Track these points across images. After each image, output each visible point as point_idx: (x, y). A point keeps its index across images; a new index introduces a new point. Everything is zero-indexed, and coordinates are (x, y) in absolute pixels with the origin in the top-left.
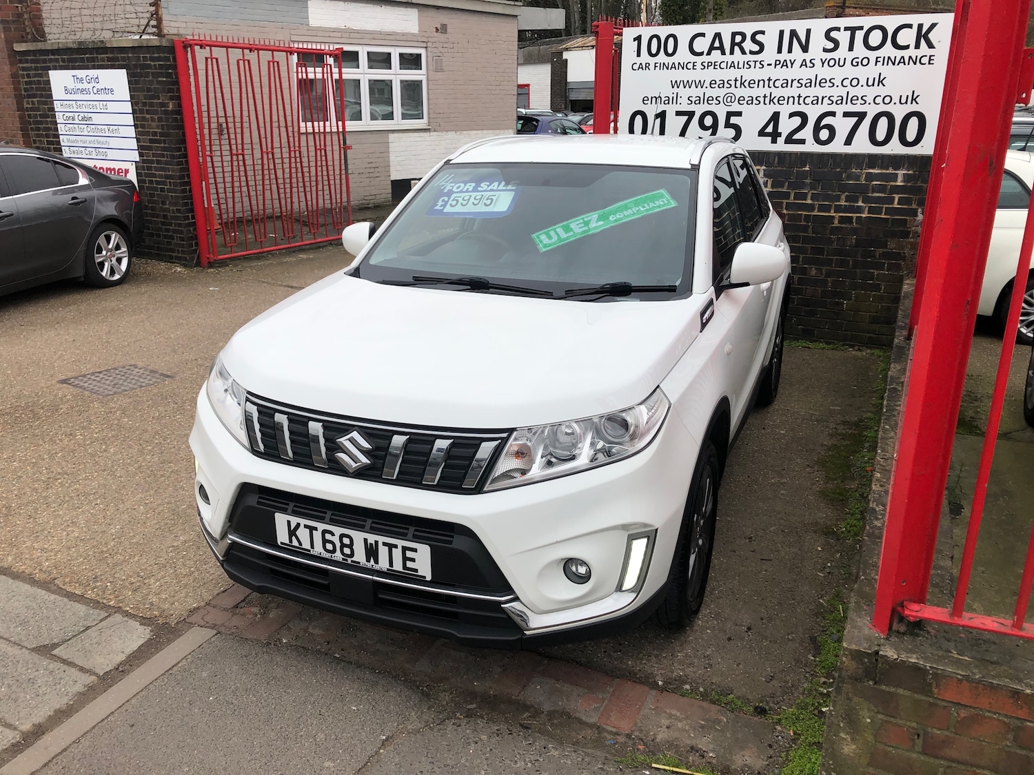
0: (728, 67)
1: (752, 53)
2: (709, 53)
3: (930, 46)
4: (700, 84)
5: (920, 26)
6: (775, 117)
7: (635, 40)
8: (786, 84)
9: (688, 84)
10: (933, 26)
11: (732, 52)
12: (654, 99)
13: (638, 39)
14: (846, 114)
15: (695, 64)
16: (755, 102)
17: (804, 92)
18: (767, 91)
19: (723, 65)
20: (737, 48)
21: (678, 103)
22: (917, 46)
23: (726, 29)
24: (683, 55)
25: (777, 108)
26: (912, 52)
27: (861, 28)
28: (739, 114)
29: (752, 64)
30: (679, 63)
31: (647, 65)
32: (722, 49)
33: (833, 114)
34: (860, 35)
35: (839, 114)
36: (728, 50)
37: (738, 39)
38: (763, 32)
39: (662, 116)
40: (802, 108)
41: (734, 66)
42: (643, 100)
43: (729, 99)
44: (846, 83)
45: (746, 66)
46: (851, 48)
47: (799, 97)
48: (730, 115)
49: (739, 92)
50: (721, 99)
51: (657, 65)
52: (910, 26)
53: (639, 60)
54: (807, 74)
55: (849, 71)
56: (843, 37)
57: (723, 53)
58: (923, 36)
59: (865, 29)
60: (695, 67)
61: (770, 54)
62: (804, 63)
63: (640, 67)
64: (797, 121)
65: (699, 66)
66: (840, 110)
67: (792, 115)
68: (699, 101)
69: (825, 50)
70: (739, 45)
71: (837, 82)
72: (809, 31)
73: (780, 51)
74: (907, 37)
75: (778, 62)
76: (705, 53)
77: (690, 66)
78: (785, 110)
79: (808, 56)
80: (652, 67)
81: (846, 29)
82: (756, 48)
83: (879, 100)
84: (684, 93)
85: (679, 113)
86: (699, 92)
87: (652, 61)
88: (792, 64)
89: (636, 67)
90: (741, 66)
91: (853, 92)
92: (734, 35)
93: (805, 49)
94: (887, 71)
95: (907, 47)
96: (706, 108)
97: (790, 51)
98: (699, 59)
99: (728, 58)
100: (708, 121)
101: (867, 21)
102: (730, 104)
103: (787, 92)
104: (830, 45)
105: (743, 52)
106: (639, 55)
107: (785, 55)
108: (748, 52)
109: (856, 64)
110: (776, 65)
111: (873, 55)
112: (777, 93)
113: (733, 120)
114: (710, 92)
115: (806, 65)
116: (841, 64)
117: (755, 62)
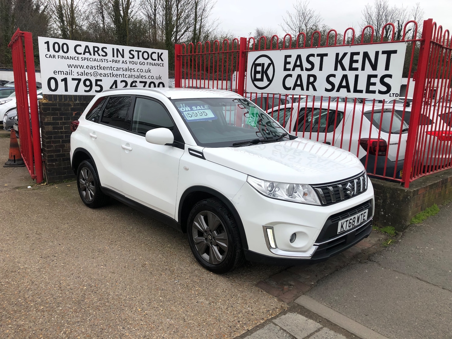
0: (94, 60)
1: (102, 56)
2: (84, 54)
3: (162, 60)
4: (81, 67)
5: (158, 53)
6: (115, 82)
7: (45, 43)
8: (118, 69)
9: (76, 67)
10: (162, 54)
11: (94, 55)
12: (60, 72)
13: (47, 43)
14: (141, 82)
15: (78, 58)
16: (107, 76)
17: (125, 73)
18: (111, 72)
19: (91, 60)
20: (96, 53)
21: (73, 75)
22: (158, 60)
23: (91, 45)
24: (71, 53)
25: (116, 79)
26: (156, 62)
27: (141, 51)
28: (101, 80)
29: (104, 60)
30: (71, 57)
31: (54, 56)
32: (89, 52)
33: (136, 82)
34: (140, 54)
35: (138, 82)
36: (92, 53)
37: (96, 49)
38: (106, 48)
39: (65, 80)
40: (125, 79)
41: (96, 60)
42: (54, 72)
43: (96, 74)
44: (139, 70)
45: (101, 61)
46: (138, 58)
47: (123, 75)
48: (97, 81)
49: (100, 71)
50: (92, 74)
51: (59, 56)
52: (155, 53)
53: (49, 53)
54: (125, 66)
55: (138, 66)
56: (135, 54)
57: (91, 54)
58: (159, 57)
59: (142, 52)
60: (78, 59)
61: (110, 57)
62: (123, 62)
63: (50, 56)
64: (124, 84)
65: (80, 59)
66: (138, 80)
67: (122, 82)
68: (82, 74)
69: (130, 58)
70: (97, 52)
71: (136, 70)
72: (123, 50)
73: (113, 56)
74: (155, 56)
75: (113, 61)
76: (82, 53)
77: (76, 58)
78: (119, 80)
79: (124, 59)
80: (57, 57)
81: (136, 51)
82: (104, 54)
83: (150, 77)
84: (75, 70)
85: (73, 79)
86: (82, 70)
87: (57, 54)
88: (119, 62)
89: (48, 56)
90: (99, 60)
91: (142, 74)
92: (94, 47)
93: (123, 56)
94: (151, 67)
95: (155, 60)
96: (86, 77)
97: (117, 57)
98: (80, 56)
99: (92, 56)
100: (88, 83)
101: (143, 49)
102: (96, 76)
103: (119, 73)
104: (132, 56)
105: (99, 55)
106: (48, 50)
107: (115, 58)
108: (101, 55)
109: (141, 64)
110: (113, 62)
111: (146, 61)
112: (115, 72)
113: (99, 83)
114: (86, 71)
115: (124, 63)
116: (136, 63)
117: (105, 59)
